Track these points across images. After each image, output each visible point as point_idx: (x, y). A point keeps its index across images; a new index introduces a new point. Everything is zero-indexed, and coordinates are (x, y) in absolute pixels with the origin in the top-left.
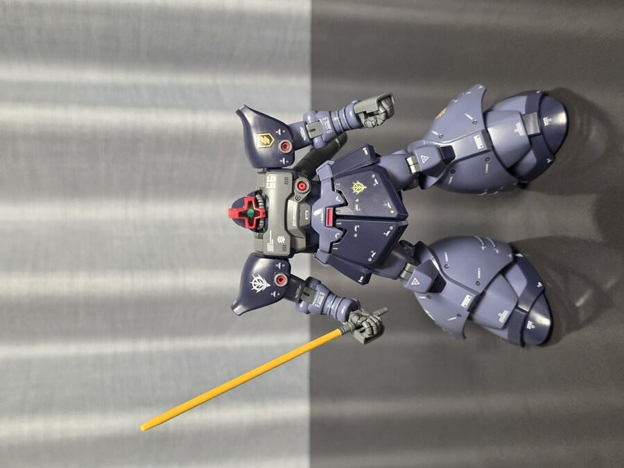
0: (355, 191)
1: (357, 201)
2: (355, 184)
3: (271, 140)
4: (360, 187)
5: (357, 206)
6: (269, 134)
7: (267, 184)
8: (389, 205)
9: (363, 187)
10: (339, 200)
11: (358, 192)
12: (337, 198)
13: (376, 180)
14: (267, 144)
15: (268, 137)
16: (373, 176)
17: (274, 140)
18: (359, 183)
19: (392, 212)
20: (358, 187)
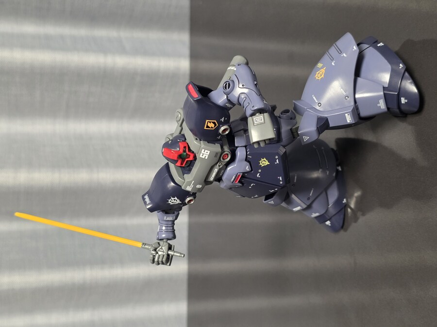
0: (261, 164)
1: (260, 171)
2: (262, 160)
3: (215, 125)
4: (265, 163)
5: (258, 174)
6: (215, 121)
7: (201, 154)
8: (281, 178)
9: (267, 163)
10: (248, 168)
11: (263, 165)
12: (247, 167)
13: (277, 161)
14: (212, 128)
15: (214, 123)
16: (277, 157)
17: (217, 125)
18: (265, 159)
19: (281, 183)
20: (263, 162)
